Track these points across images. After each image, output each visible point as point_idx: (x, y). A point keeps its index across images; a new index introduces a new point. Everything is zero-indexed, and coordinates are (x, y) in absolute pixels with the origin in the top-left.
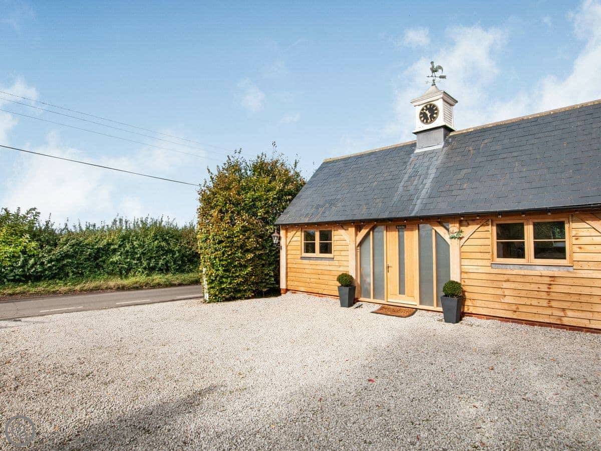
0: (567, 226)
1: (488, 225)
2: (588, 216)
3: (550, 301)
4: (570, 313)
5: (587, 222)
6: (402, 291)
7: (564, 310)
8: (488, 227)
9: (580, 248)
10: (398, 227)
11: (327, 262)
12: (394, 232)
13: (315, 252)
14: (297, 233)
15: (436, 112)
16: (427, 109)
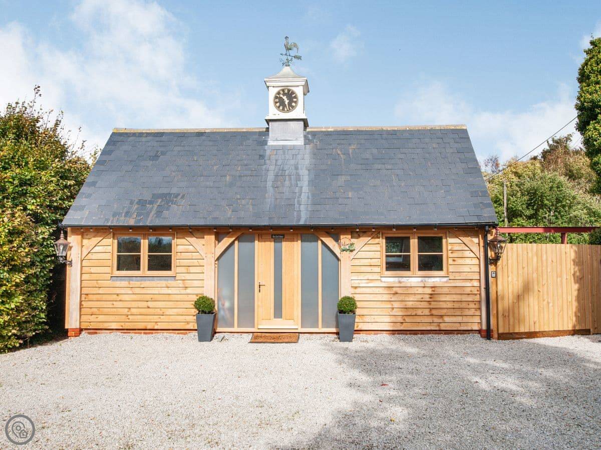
0: (444, 241)
1: (379, 238)
2: (460, 233)
3: (431, 309)
4: (447, 319)
5: (460, 238)
7: (441, 316)
8: (379, 239)
9: (454, 260)
10: (274, 237)
11: (163, 283)
12: (269, 243)
13: (139, 269)
14: (104, 240)
15: (295, 100)
16: (284, 94)
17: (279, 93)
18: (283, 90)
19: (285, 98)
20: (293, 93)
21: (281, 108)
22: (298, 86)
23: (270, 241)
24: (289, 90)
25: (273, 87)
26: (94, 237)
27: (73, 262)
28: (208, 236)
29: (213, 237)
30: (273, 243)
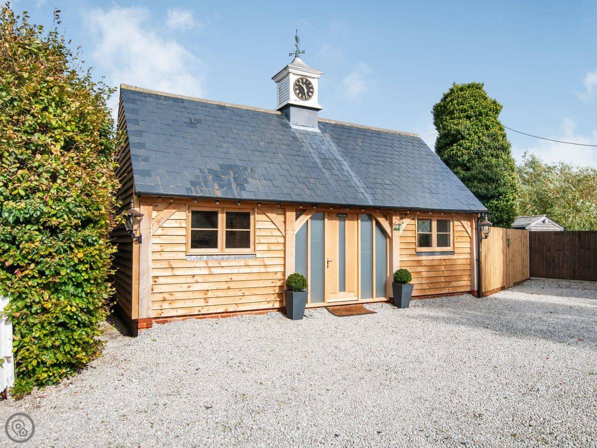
3: (444, 277)
4: (453, 284)
6: (343, 288)
7: (450, 282)
10: (339, 216)
12: (335, 221)
13: (215, 246)
14: (177, 212)
15: (311, 90)
16: (303, 83)
17: (298, 81)
18: (302, 79)
19: (304, 87)
20: (310, 83)
21: (300, 95)
22: (314, 78)
23: (336, 220)
24: (307, 80)
25: (294, 74)
26: (166, 208)
27: (143, 238)
28: (290, 213)
29: (294, 213)
30: (338, 221)
